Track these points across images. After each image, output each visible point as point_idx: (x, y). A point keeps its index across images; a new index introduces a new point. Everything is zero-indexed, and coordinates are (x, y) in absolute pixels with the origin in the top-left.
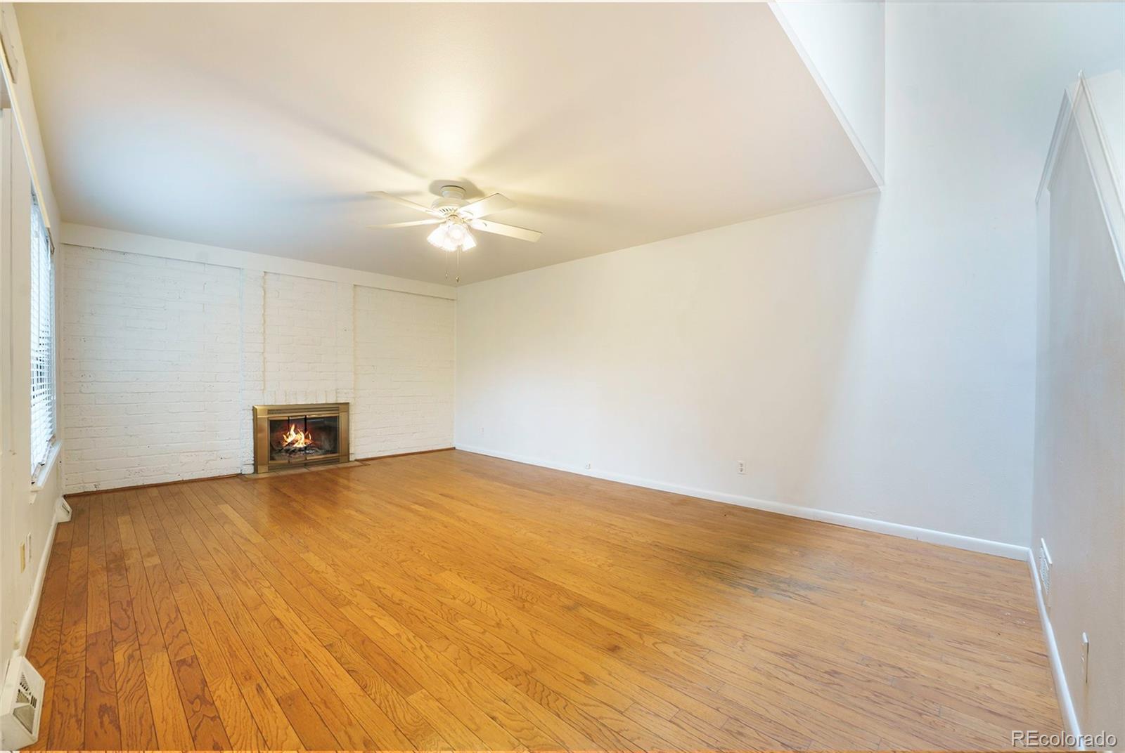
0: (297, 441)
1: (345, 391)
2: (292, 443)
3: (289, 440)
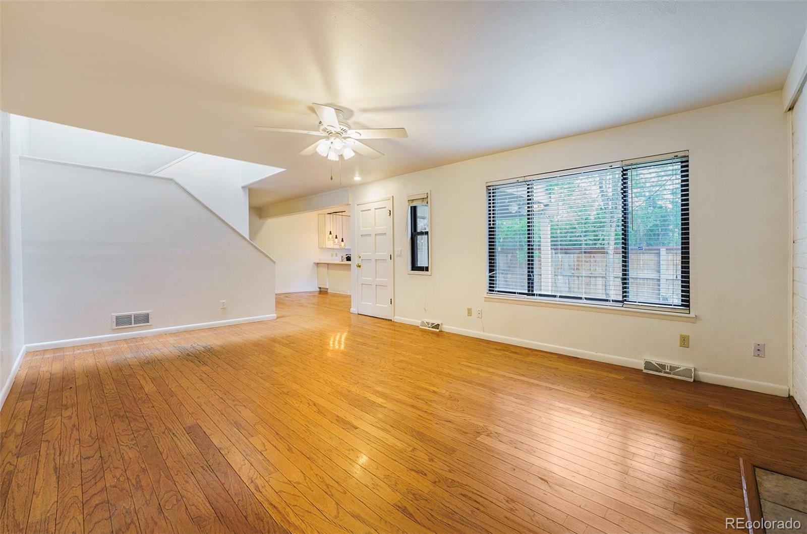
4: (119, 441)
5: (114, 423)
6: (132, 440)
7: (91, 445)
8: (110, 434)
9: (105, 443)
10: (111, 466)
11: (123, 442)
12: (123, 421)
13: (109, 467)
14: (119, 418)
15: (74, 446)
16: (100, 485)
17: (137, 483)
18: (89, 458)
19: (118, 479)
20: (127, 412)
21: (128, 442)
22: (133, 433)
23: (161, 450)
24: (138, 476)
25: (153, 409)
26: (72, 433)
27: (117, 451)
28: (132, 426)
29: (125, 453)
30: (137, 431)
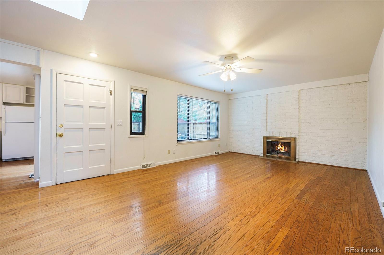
0: (281, 149)
1: (295, 133)
2: (280, 149)
3: (279, 148)
4: (326, 210)
5: (322, 219)
6: (321, 207)
7: (337, 215)
8: (327, 215)
9: (331, 212)
10: (333, 203)
11: (324, 208)
12: (318, 218)
13: (333, 204)
14: (318, 221)
15: (344, 219)
16: (337, 201)
17: (328, 196)
18: (339, 210)
19: (332, 199)
20: (312, 222)
21: (323, 207)
22: (318, 209)
23: (315, 199)
24: (327, 197)
25: (300, 215)
26: (344, 227)
27: (328, 206)
28: (316, 213)
29: (326, 205)
30: (316, 209)
